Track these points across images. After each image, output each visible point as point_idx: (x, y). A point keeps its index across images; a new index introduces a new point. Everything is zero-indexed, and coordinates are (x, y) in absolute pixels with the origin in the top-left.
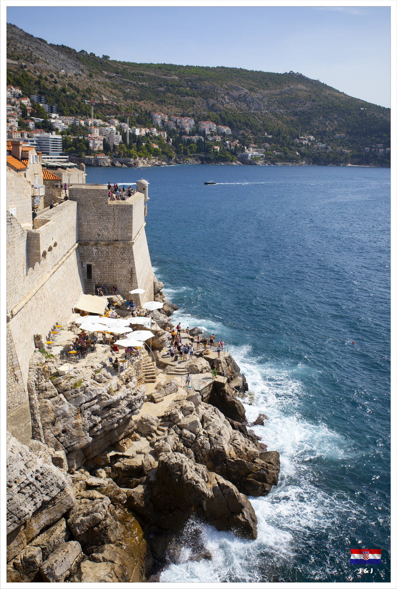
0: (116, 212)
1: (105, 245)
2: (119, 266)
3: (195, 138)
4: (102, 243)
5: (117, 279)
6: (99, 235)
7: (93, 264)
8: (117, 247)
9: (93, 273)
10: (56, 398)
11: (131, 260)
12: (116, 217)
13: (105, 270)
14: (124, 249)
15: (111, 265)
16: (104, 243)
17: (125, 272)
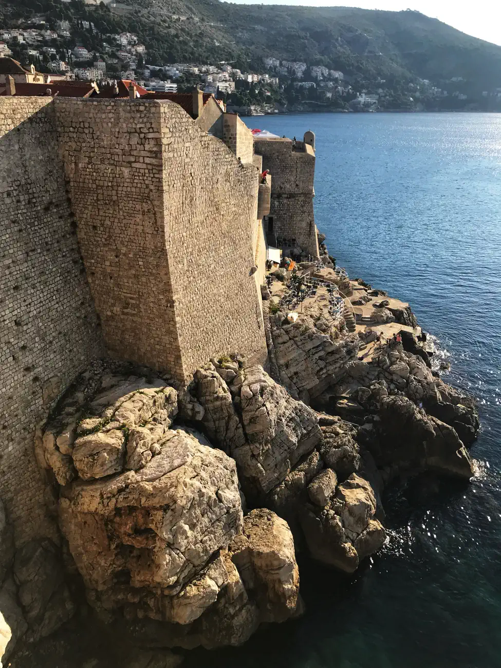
0: (299, 165)
1: (287, 198)
2: (299, 218)
3: (307, 84)
4: (284, 196)
5: (297, 232)
6: (281, 188)
7: (275, 217)
8: (298, 200)
9: (274, 225)
10: (289, 344)
11: (310, 213)
12: (299, 170)
13: (285, 223)
14: (304, 202)
15: (291, 217)
16: (286, 196)
17: (304, 224)
